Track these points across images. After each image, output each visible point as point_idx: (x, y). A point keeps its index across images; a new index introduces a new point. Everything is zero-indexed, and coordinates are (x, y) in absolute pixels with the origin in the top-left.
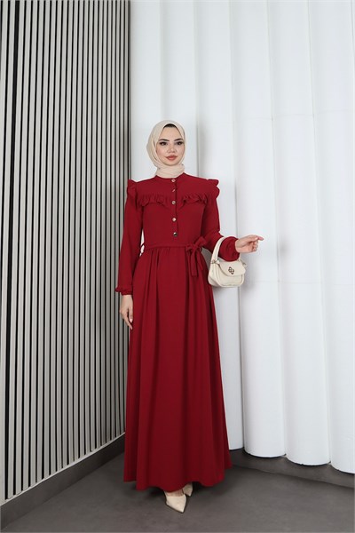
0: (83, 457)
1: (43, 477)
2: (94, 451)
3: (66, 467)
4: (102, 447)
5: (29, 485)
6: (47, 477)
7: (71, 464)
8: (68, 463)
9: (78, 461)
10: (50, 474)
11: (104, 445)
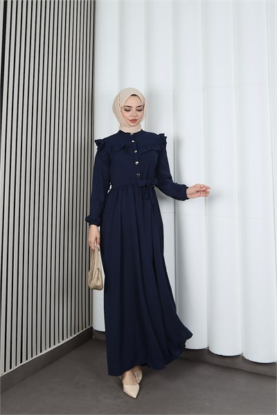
0: (53, 347)
1: (21, 362)
2: (62, 342)
3: (39, 354)
4: (68, 340)
5: (11, 368)
6: (24, 362)
7: (44, 352)
8: (41, 352)
9: (49, 350)
10: (27, 359)
11: (70, 338)
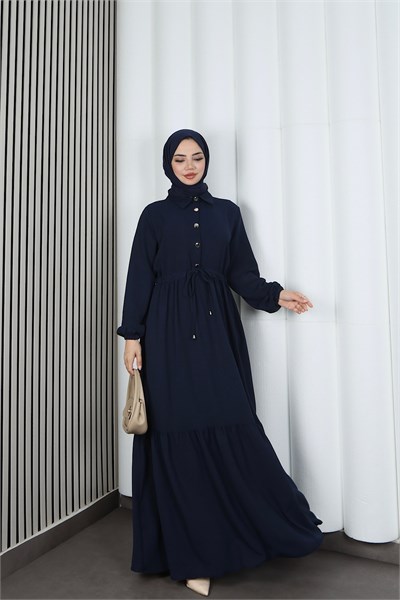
0: (58, 522)
1: (9, 546)
2: (71, 515)
3: (37, 534)
4: (80, 511)
6: (14, 545)
7: (44, 530)
8: (39, 529)
9: (51, 526)
10: (17, 542)
11: (84, 508)
